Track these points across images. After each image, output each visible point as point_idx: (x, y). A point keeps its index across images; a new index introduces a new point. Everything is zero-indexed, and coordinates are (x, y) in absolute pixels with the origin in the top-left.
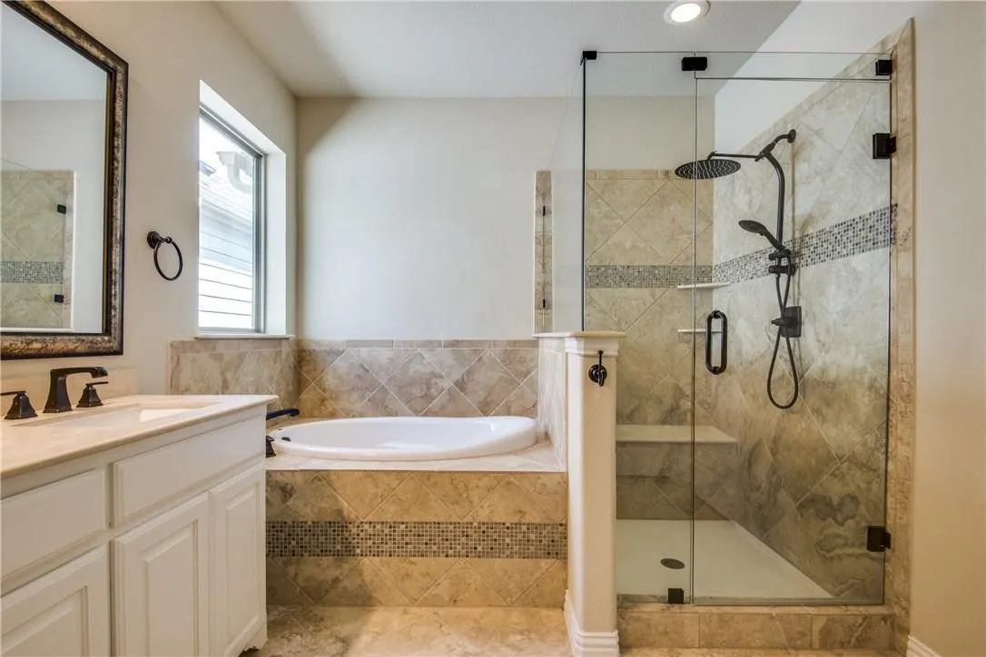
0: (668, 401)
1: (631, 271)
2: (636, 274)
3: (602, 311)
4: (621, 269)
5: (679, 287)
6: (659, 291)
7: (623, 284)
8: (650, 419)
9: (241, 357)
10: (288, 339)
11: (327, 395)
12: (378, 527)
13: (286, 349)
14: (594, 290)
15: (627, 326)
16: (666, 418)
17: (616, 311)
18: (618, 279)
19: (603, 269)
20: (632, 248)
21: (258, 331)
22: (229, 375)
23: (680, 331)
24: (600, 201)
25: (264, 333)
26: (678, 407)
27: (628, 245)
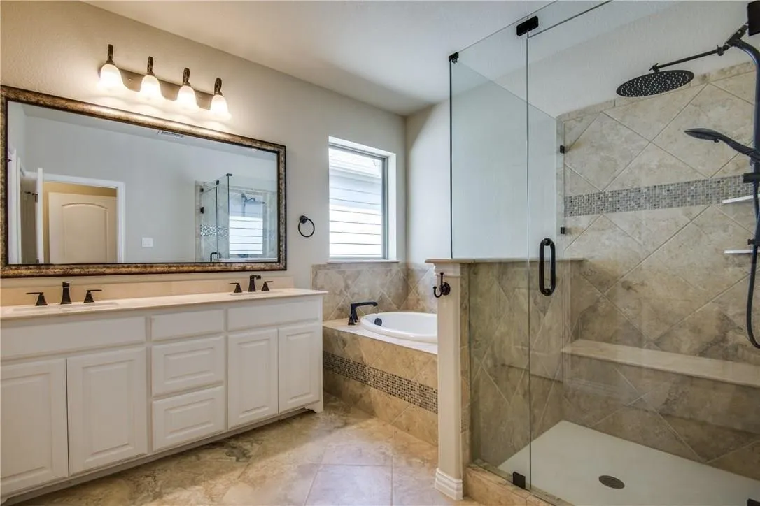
0: (711, 330)
1: (658, 191)
2: (665, 193)
3: (624, 234)
4: (645, 191)
5: (725, 202)
6: (696, 209)
7: (648, 205)
8: (685, 347)
9: (359, 273)
10: (397, 262)
11: (419, 297)
12: (376, 371)
13: (395, 269)
14: (614, 214)
15: (653, 249)
16: (706, 349)
17: (640, 233)
18: (642, 201)
19: (624, 193)
20: (659, 167)
21: (384, 258)
22: (350, 282)
23: (726, 252)
24: (619, 127)
25: (388, 259)
26: (724, 340)
27: (653, 165)
